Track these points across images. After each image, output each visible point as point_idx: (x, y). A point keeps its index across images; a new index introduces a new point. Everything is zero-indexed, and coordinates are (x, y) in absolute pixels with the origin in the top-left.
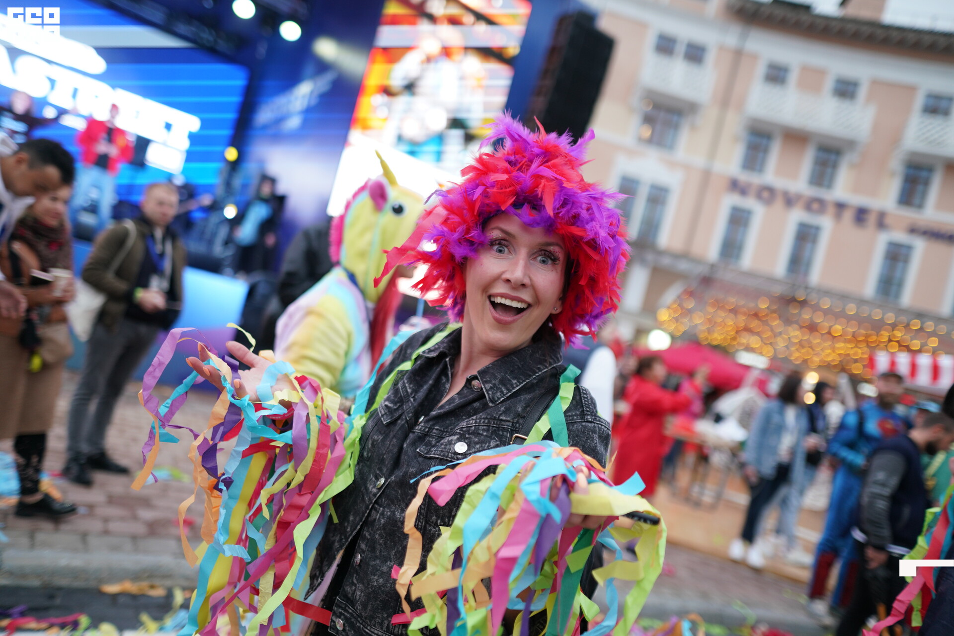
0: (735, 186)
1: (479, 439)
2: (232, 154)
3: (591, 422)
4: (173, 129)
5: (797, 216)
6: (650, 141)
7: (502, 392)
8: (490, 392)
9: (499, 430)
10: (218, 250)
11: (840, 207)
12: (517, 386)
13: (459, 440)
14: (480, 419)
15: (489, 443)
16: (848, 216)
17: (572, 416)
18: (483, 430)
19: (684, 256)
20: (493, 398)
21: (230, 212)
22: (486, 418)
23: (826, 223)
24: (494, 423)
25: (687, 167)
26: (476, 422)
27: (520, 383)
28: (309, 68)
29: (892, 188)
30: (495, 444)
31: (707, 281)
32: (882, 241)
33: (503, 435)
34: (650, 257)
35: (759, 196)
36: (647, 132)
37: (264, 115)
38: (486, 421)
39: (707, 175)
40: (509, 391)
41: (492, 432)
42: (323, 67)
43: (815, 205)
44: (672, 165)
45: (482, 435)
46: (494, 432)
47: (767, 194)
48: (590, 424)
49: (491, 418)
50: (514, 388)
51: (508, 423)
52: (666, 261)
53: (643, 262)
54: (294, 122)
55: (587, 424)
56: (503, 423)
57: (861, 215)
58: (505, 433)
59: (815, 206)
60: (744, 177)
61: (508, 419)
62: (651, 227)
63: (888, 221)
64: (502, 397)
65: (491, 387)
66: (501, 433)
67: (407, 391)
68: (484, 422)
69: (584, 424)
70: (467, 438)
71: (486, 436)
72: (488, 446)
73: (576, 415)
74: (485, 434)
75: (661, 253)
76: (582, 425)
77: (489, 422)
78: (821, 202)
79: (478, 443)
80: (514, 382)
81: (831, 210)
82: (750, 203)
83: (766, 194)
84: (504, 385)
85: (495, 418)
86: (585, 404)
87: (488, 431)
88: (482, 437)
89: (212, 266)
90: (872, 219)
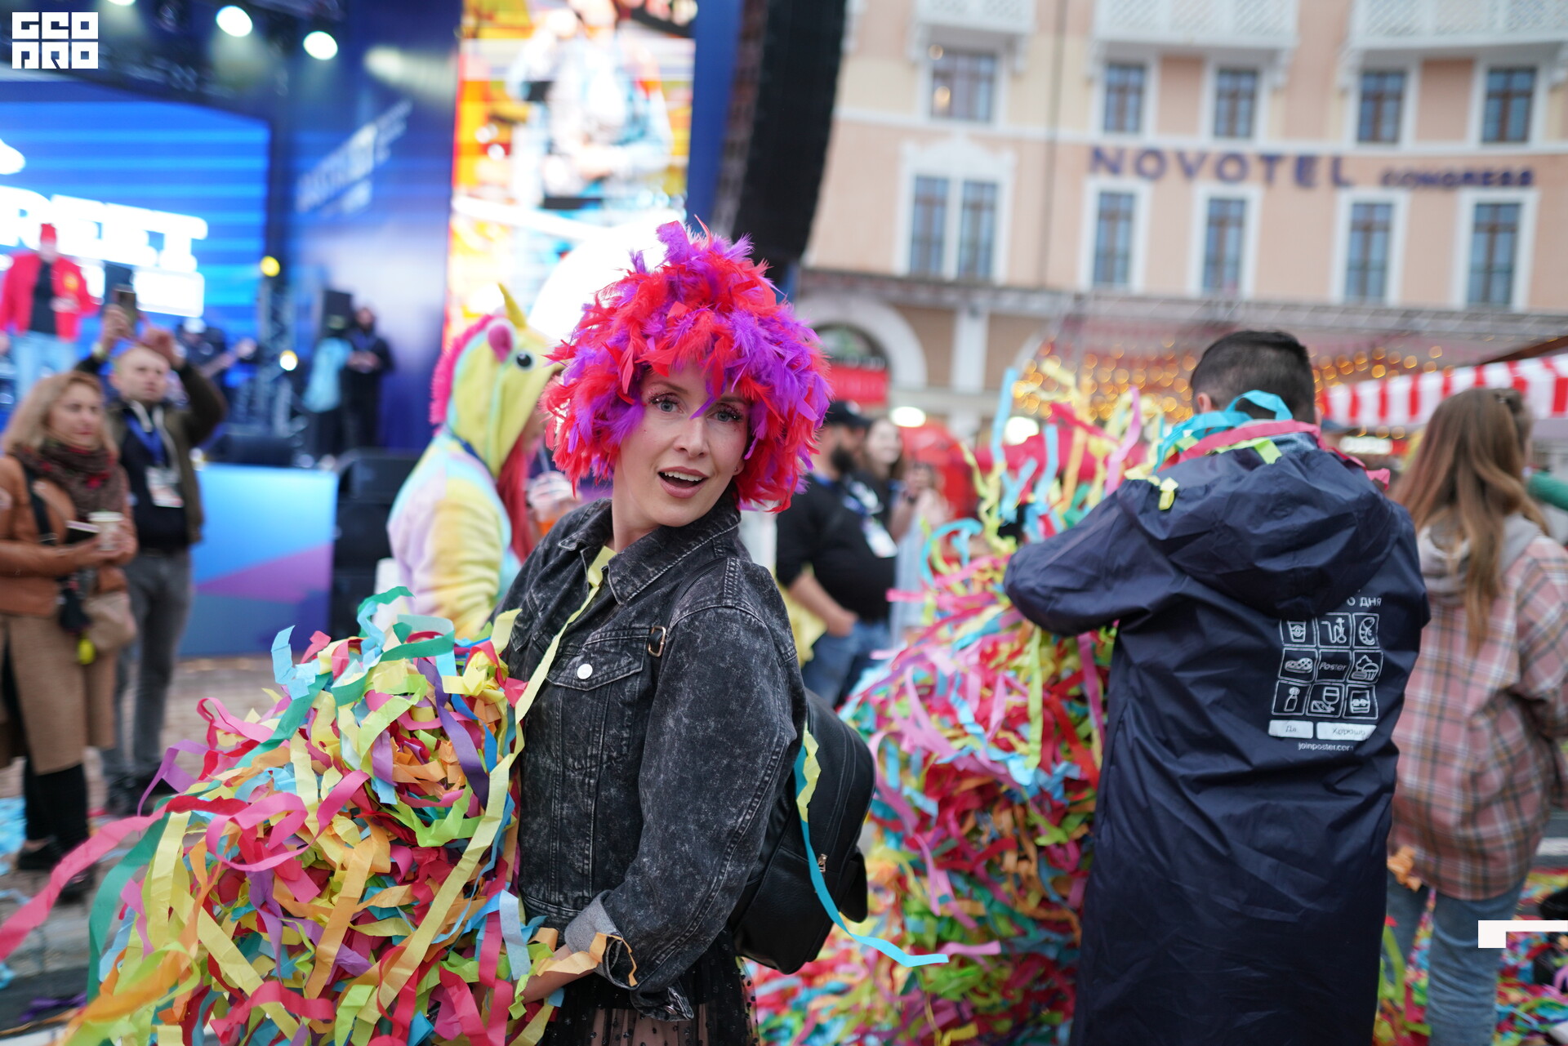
0: (1098, 158)
1: (606, 659)
2: (271, 267)
3: (731, 608)
4: (167, 242)
5: (1206, 188)
6: (949, 113)
7: (634, 585)
8: (618, 588)
9: (632, 643)
10: (283, 427)
11: (1270, 160)
12: (655, 575)
13: (583, 661)
14: (606, 631)
15: (619, 661)
16: (1285, 173)
17: (705, 601)
18: (611, 646)
19: (1039, 289)
20: (622, 594)
21: (289, 362)
22: (613, 630)
23: (1252, 191)
24: (624, 635)
25: (1017, 143)
26: (601, 637)
27: (659, 571)
28: (366, 103)
29: (1347, 114)
30: (626, 661)
31: (1074, 322)
32: (1343, 203)
33: (637, 648)
34: (982, 300)
35: (1140, 171)
36: (943, 97)
37: (310, 193)
38: (614, 634)
39: (1051, 147)
40: (644, 582)
41: (623, 646)
42: (387, 95)
43: (1231, 166)
44: (994, 144)
45: (609, 652)
46: (626, 646)
47: (1152, 162)
48: (728, 611)
49: (619, 629)
50: (650, 578)
51: (642, 631)
52: (1009, 302)
53: (974, 313)
54: (361, 195)
55: (725, 610)
56: (637, 632)
57: (1304, 168)
58: (640, 645)
59: (1231, 169)
60: (1111, 142)
61: (643, 625)
62: (979, 251)
63: (1347, 172)
64: (635, 591)
65: (619, 581)
66: (634, 645)
67: (535, 604)
68: (610, 635)
69: (720, 611)
70: (592, 658)
71: (614, 653)
72: (619, 665)
73: (711, 600)
74: (612, 651)
75: (999, 290)
76: (717, 613)
77: (617, 635)
78: (1237, 158)
79: (604, 664)
80: (650, 570)
81: (1257, 170)
82: (1127, 183)
83: (1150, 165)
84: (638, 576)
85: (625, 628)
86: (728, 585)
87: (616, 645)
88: (610, 655)
89: (276, 456)
90: (1322, 172)
